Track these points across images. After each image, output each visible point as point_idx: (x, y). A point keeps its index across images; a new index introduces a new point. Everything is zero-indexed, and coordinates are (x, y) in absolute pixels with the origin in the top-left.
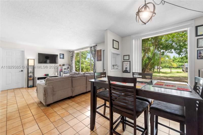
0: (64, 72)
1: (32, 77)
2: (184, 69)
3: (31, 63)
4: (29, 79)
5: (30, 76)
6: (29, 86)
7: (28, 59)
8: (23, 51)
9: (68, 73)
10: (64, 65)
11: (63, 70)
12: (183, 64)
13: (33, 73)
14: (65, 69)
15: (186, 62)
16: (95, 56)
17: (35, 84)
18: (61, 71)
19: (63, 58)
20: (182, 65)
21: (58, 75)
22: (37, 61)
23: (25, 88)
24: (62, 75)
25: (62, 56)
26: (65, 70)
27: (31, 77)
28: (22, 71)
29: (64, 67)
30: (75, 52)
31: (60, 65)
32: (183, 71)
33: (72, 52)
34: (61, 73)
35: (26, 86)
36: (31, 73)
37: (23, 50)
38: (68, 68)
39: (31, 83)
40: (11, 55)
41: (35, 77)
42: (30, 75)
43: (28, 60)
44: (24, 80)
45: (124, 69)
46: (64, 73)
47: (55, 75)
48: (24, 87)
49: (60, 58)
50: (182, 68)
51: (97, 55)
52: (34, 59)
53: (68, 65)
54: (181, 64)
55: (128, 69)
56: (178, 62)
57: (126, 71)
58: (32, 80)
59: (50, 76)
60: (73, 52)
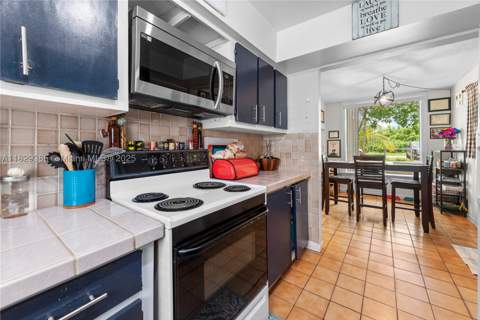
2: (409, 154)
12: (408, 143)
15: (413, 139)
20: (405, 146)
32: (408, 157)
45: (330, 152)
50: (406, 151)
54: (402, 143)
55: (337, 152)
56: (397, 138)
57: (333, 155)
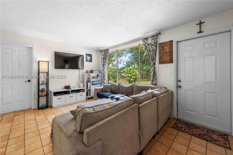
0: (93, 81)
1: (46, 92)
3: (43, 67)
4: (40, 95)
5: (42, 89)
6: (40, 106)
7: (38, 60)
8: (31, 48)
9: (97, 83)
10: (92, 72)
11: (92, 80)
13: (47, 84)
14: (94, 77)
16: (155, 54)
17: (50, 103)
18: (88, 81)
19: (91, 61)
21: (83, 87)
22: (52, 65)
23: (34, 110)
24: (90, 88)
25: (89, 58)
26: (94, 79)
27: (44, 91)
28: (29, 81)
29: (92, 75)
30: (110, 50)
31: (87, 72)
33: (104, 52)
34: (89, 83)
35: (36, 107)
36: (43, 84)
37: (31, 46)
38: (98, 76)
39: (43, 101)
40: (11, 53)
41: (50, 91)
42: (41, 87)
43: (39, 62)
44: (33, 95)
46: (93, 84)
47: (80, 87)
48: (33, 108)
49: (87, 61)
51: (160, 53)
52: (48, 62)
53: (97, 72)
58: (45, 96)
59: (72, 89)
60: (106, 51)
